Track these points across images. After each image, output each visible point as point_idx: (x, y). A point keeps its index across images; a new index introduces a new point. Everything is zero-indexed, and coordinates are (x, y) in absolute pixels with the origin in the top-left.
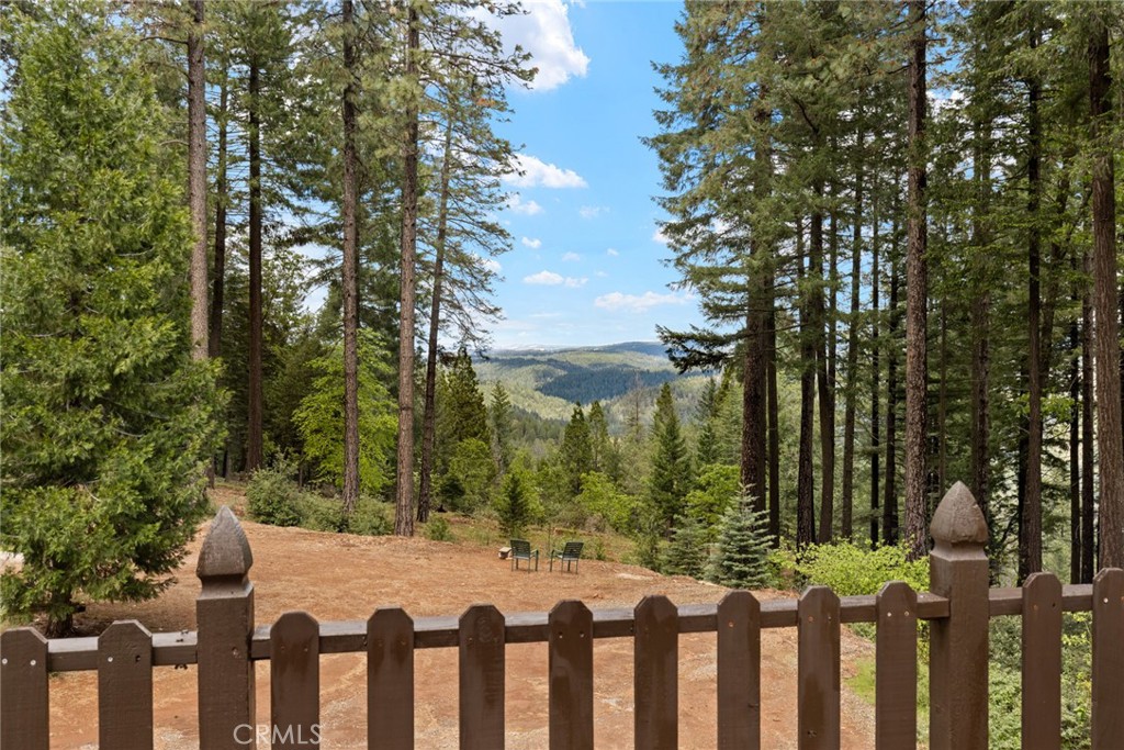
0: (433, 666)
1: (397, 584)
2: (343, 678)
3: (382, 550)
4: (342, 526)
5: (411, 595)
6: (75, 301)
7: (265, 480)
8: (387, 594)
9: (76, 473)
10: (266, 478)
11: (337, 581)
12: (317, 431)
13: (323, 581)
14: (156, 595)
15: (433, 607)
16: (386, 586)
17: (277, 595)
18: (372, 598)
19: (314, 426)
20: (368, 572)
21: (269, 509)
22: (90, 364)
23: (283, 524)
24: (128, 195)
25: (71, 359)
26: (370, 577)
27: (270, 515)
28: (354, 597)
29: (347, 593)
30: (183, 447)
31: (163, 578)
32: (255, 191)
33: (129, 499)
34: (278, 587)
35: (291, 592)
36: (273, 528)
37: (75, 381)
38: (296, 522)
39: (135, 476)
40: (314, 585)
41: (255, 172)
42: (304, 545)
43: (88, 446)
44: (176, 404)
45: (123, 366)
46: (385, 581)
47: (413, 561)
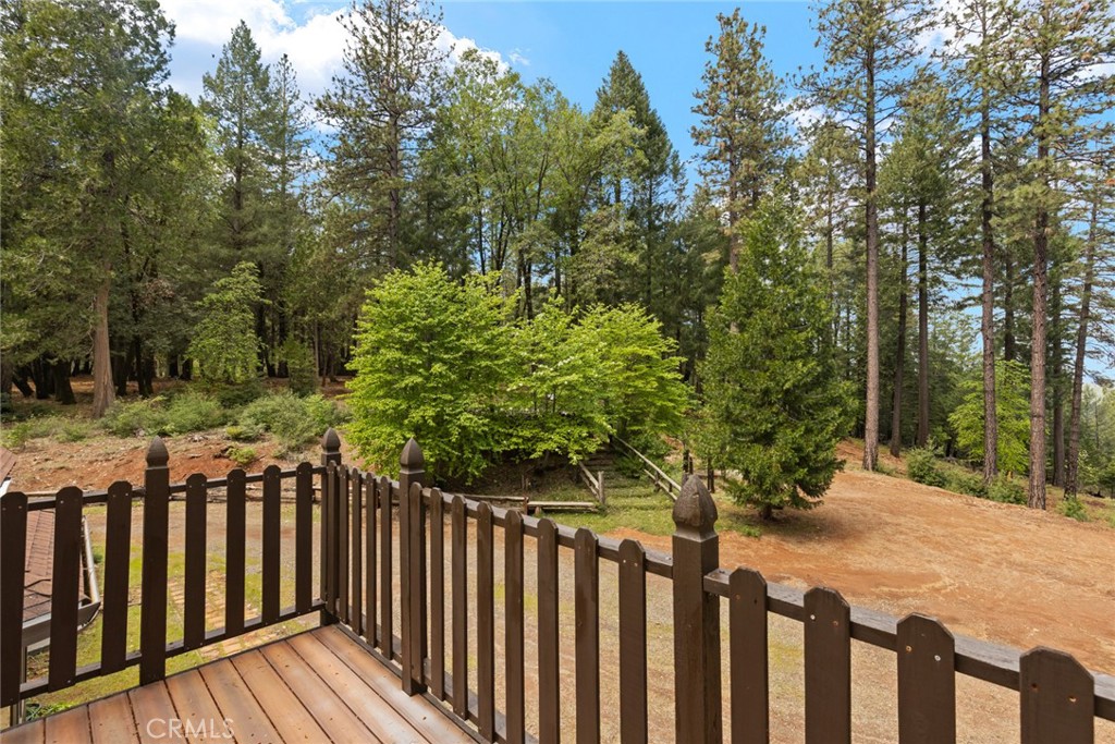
0: (1003, 600)
1: (997, 537)
2: (924, 586)
3: (998, 512)
4: (981, 493)
5: (1008, 548)
6: (769, 353)
7: (917, 456)
8: (986, 542)
9: (767, 439)
10: (920, 454)
11: (947, 525)
12: (968, 428)
13: (937, 523)
14: (810, 508)
15: (1024, 560)
16: (988, 537)
17: (900, 525)
18: (972, 542)
19: (965, 425)
20: (977, 524)
21: (922, 473)
22: (773, 384)
23: (930, 484)
24: (791, 297)
25: (763, 382)
26: (976, 528)
27: (922, 477)
28: (956, 538)
29: (951, 535)
30: (822, 429)
31: (817, 499)
32: (923, 280)
33: (789, 454)
34: (902, 520)
35: (910, 525)
36: (924, 486)
37: (766, 392)
38: (941, 484)
39: (794, 443)
40: (929, 524)
41: (923, 268)
42: (935, 499)
43: (770, 425)
44: (820, 406)
45: (787, 386)
46: (989, 533)
47: (1023, 524)
